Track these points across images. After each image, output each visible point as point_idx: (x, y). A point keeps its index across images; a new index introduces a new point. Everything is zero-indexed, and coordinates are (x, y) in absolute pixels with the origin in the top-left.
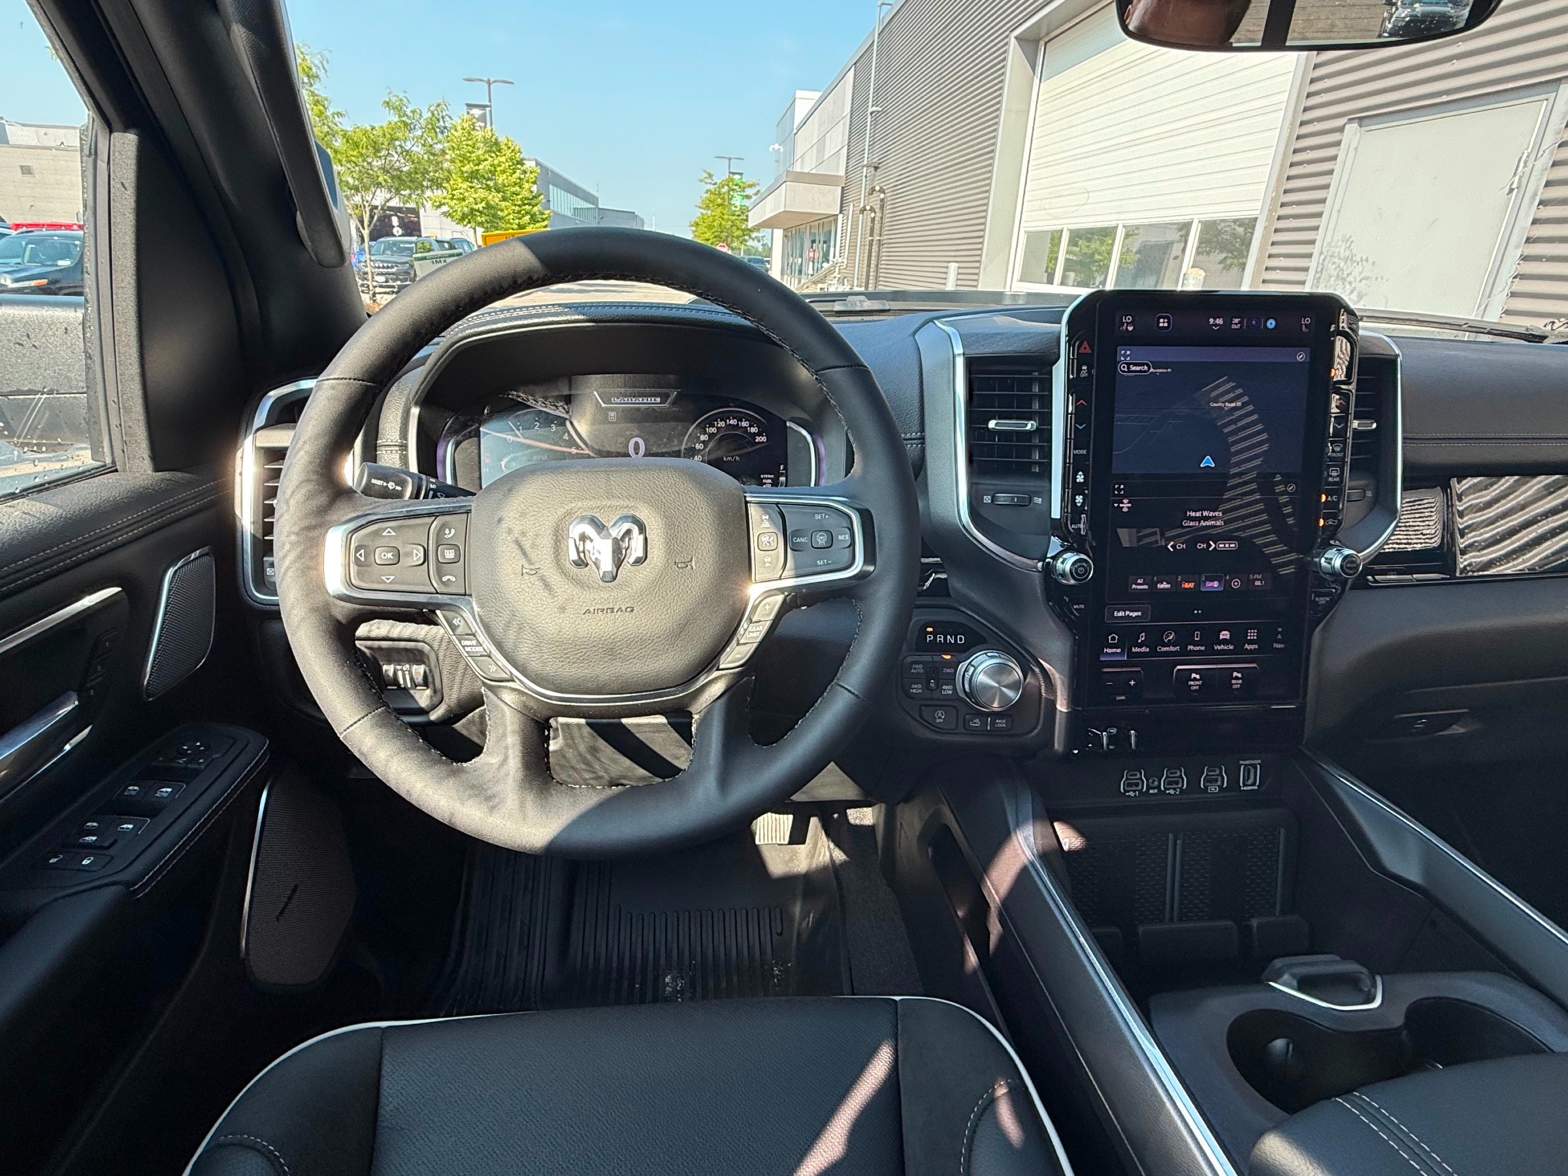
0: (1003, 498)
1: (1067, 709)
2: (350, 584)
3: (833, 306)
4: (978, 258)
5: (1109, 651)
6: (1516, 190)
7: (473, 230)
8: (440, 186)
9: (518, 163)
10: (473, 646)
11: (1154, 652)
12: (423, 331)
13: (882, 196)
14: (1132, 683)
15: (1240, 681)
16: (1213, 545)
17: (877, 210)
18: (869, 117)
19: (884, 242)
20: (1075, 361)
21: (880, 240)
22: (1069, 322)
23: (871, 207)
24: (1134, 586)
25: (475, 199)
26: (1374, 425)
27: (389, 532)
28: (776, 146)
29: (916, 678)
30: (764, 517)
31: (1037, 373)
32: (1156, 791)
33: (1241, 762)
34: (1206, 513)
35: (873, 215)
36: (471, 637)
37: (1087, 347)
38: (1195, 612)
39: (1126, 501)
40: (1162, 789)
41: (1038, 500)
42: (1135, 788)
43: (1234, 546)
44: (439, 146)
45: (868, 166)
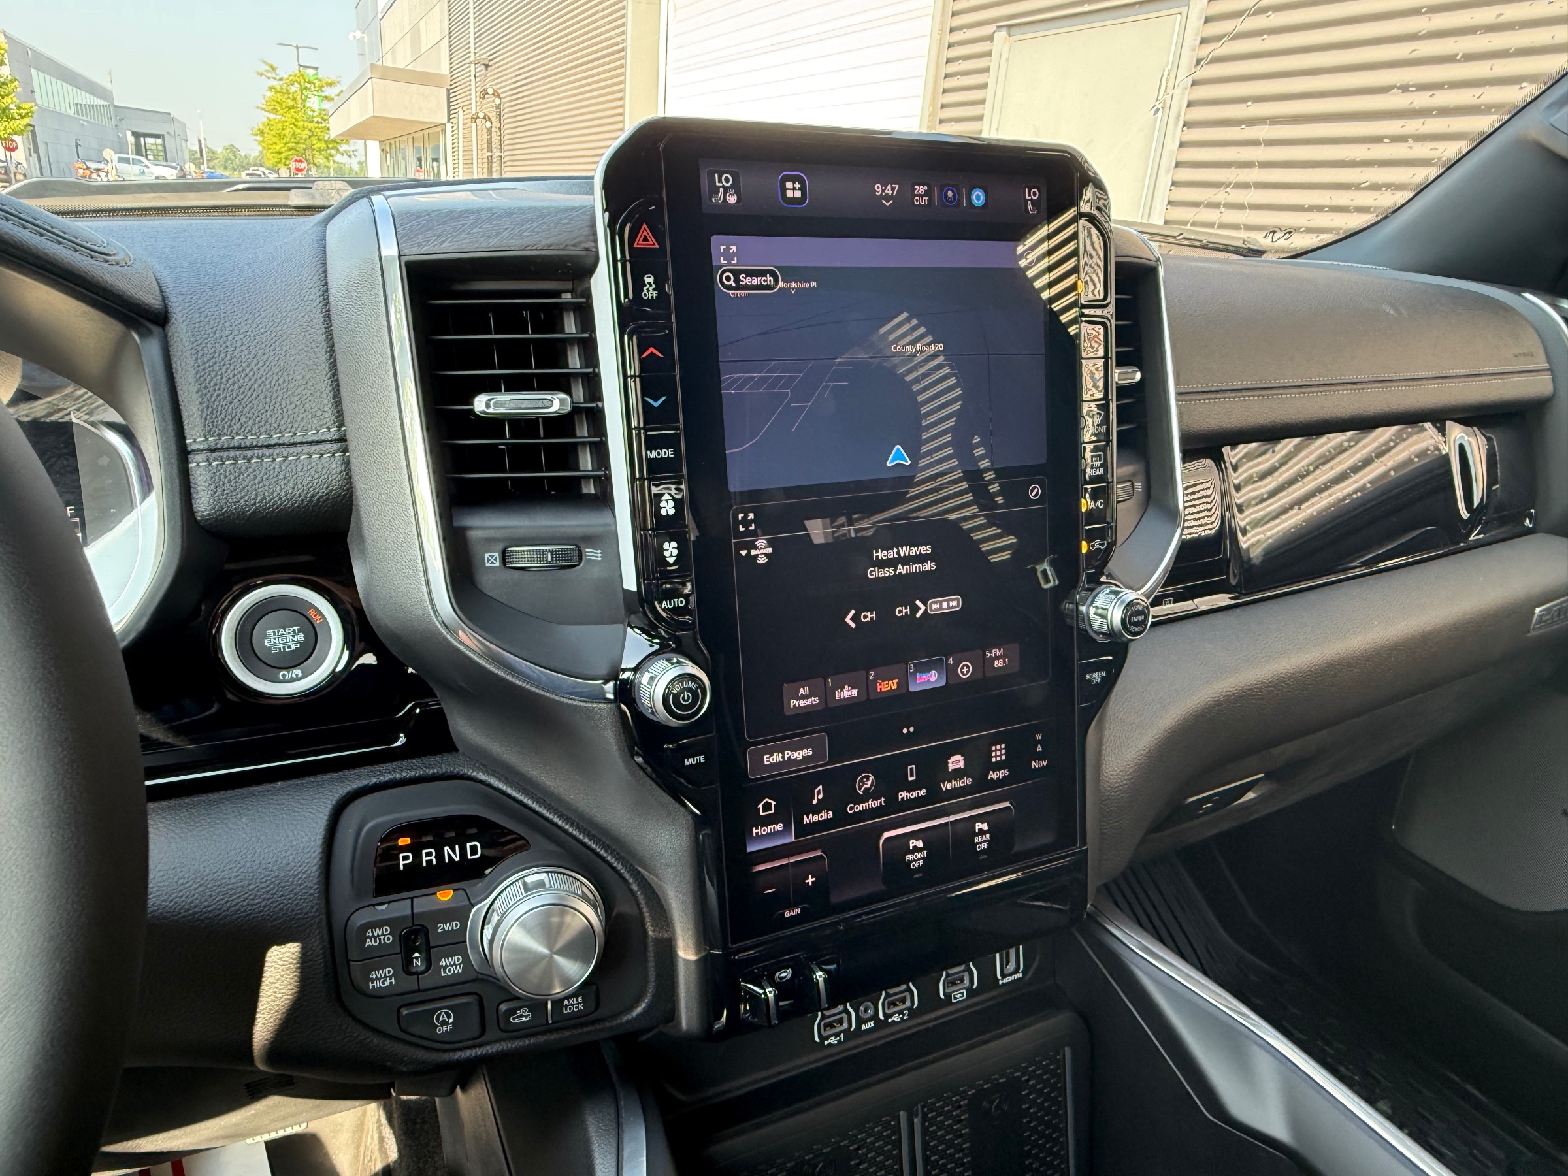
0: (526, 554)
1: (697, 953)
5: (762, 831)
11: (842, 818)
13: (498, 101)
14: (810, 880)
15: (988, 836)
16: (923, 608)
17: (493, 119)
20: (628, 265)
21: (501, 157)
23: (485, 115)
24: (793, 703)
26: (1139, 376)
29: (378, 958)
31: (569, 295)
32: (872, 1024)
34: (905, 551)
35: (488, 124)
37: (649, 235)
38: (905, 731)
39: (761, 542)
40: (882, 1017)
41: (593, 554)
42: (838, 1029)
43: (954, 603)
45: (476, 63)
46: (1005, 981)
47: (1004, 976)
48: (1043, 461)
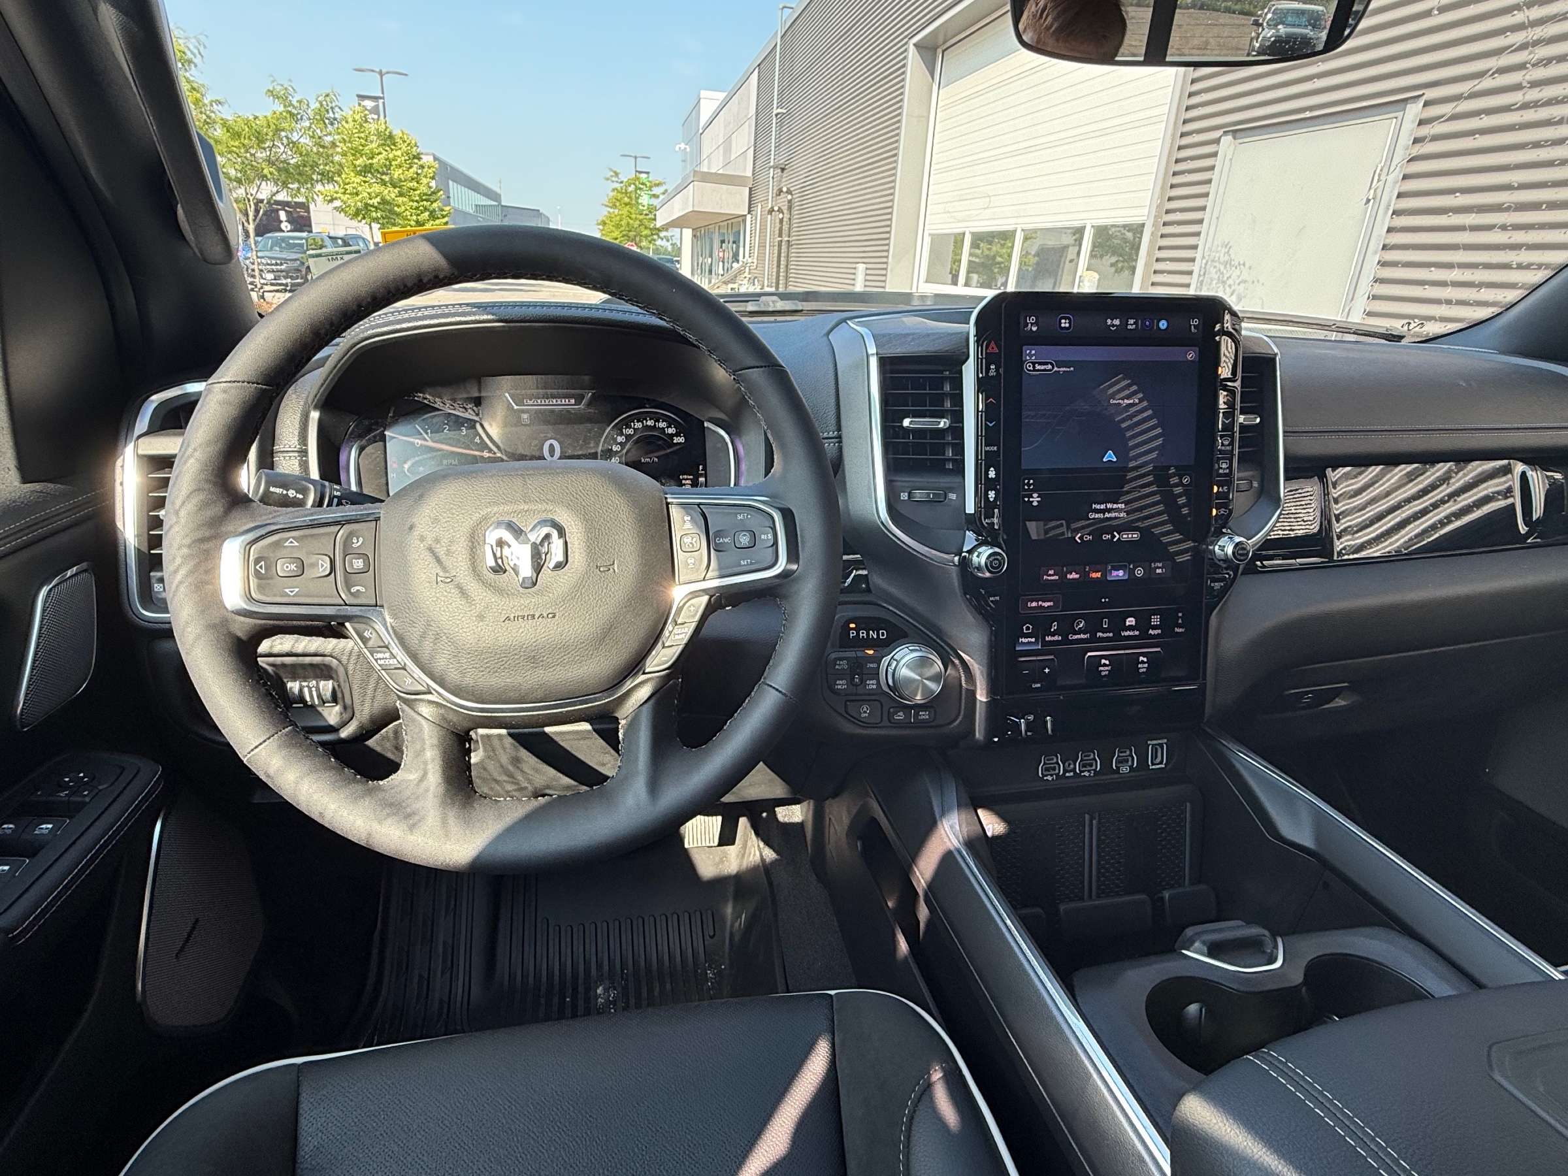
0: (919, 495)
1: (987, 698)
2: (250, 598)
3: (747, 306)
4: (884, 260)
5: (1024, 640)
6: (1372, 201)
7: (368, 227)
8: (331, 180)
9: (415, 157)
10: (386, 659)
12: (323, 331)
13: (789, 197)
14: (1047, 670)
15: (1146, 665)
16: (1118, 536)
17: (785, 211)
18: (774, 119)
19: (793, 242)
20: (984, 361)
21: (789, 241)
22: (977, 323)
23: (779, 208)
24: (1045, 577)
25: (369, 194)
26: (1258, 420)
27: (291, 542)
28: (683, 146)
29: (840, 675)
30: (686, 519)
31: (948, 373)
32: (1072, 774)
33: (1149, 742)
34: (1109, 506)
35: (781, 216)
36: (384, 649)
37: (994, 346)
38: (1103, 600)
39: (1035, 495)
40: (1078, 771)
41: (952, 496)
42: (1052, 772)
43: (1136, 536)
44: (329, 139)
45: (775, 167)
46: (1154, 767)
48: (1192, 463)
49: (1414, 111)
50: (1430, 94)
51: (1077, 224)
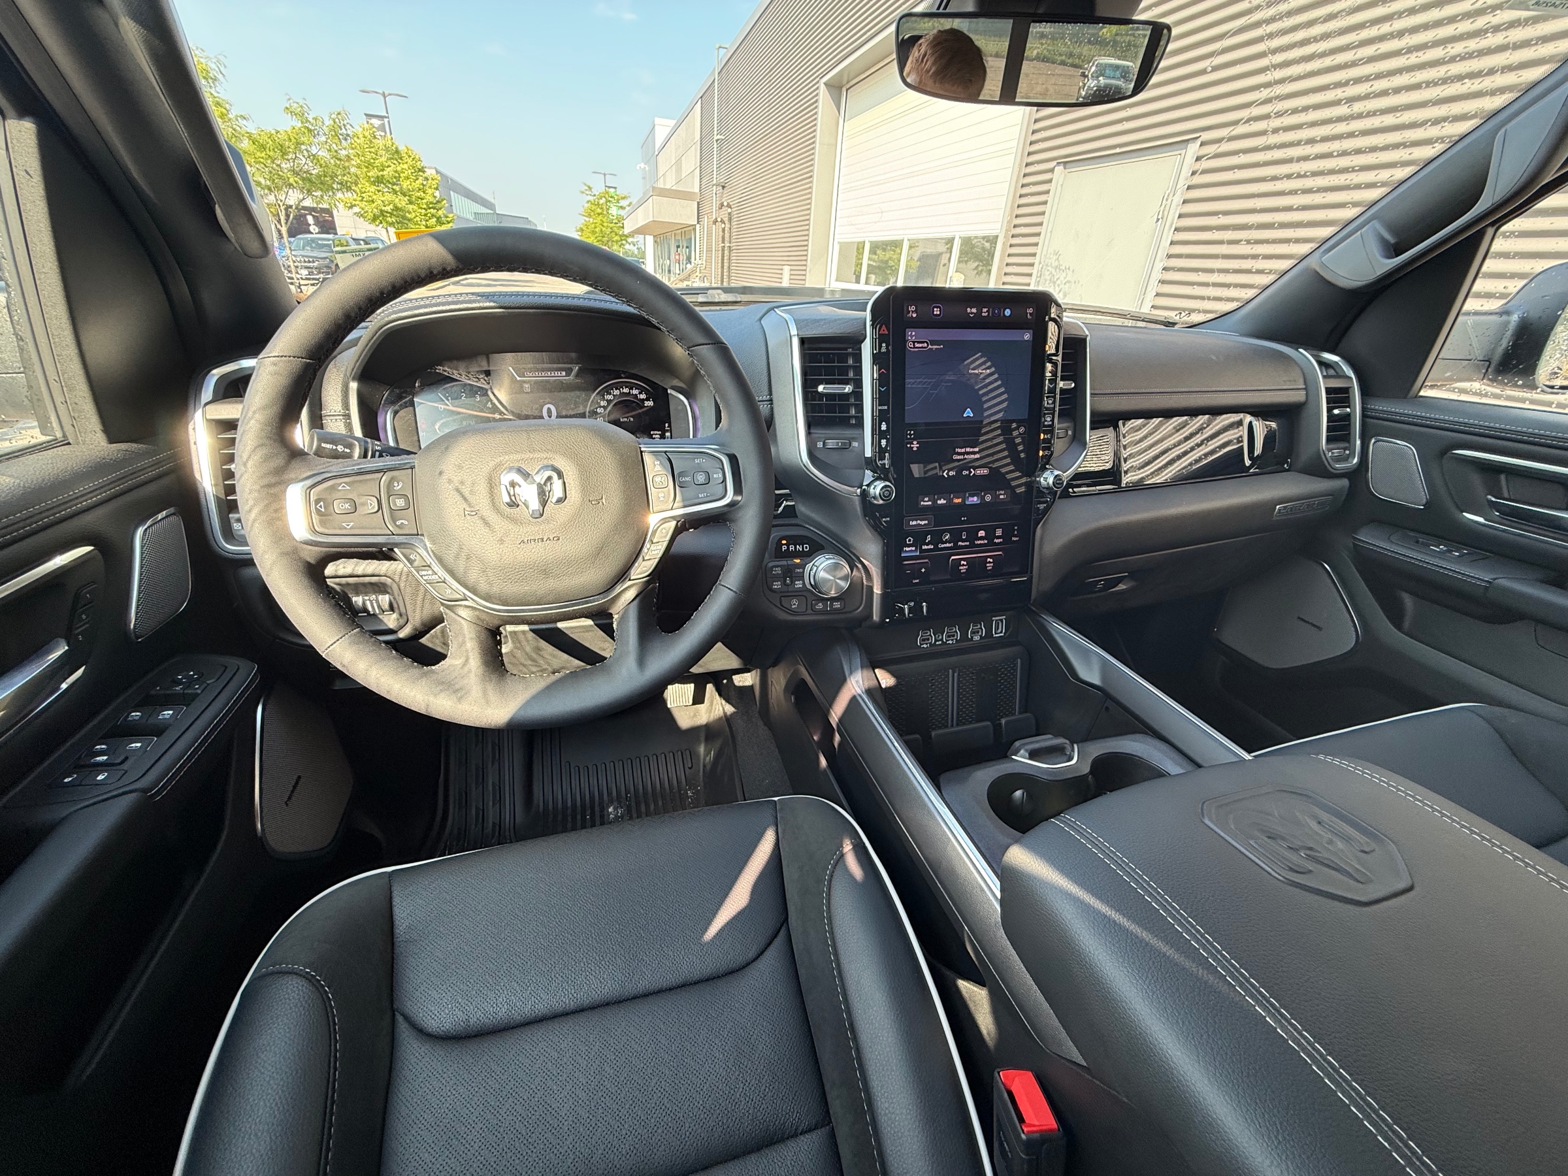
0: (831, 444)
1: (881, 591)
2: (315, 532)
3: (697, 298)
4: (804, 263)
5: (907, 549)
6: (1161, 219)
7: (385, 230)
8: (349, 189)
9: (420, 170)
10: (429, 573)
11: (936, 549)
12: (353, 314)
13: (729, 210)
14: (923, 570)
15: (992, 564)
16: (973, 472)
17: (726, 222)
18: (715, 144)
19: (734, 248)
20: (877, 340)
21: (730, 247)
22: (872, 311)
23: (722, 219)
24: (922, 503)
25: (382, 201)
26: (1073, 385)
27: (344, 486)
28: (642, 165)
29: (776, 578)
30: (656, 463)
31: (851, 349)
32: (940, 642)
33: (994, 619)
34: (968, 450)
35: (723, 226)
36: (427, 568)
37: (886, 329)
38: (963, 519)
39: (915, 442)
40: (945, 640)
41: (855, 444)
42: (927, 642)
43: (985, 472)
44: (344, 153)
45: (717, 185)
46: (996, 637)
47: (996, 633)
48: (1026, 417)
49: (1193, 149)
50: (1206, 136)
51: (949, 235)
